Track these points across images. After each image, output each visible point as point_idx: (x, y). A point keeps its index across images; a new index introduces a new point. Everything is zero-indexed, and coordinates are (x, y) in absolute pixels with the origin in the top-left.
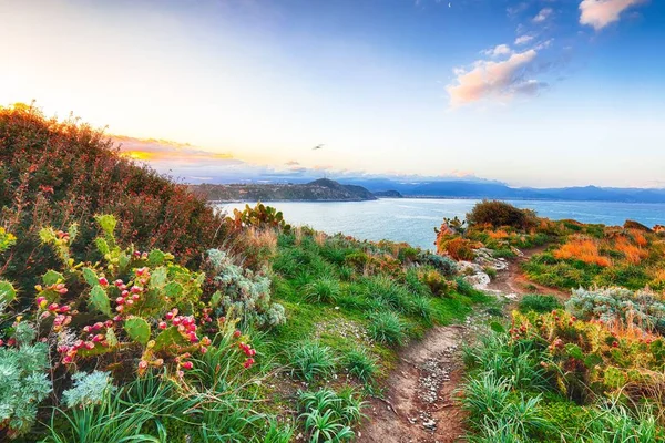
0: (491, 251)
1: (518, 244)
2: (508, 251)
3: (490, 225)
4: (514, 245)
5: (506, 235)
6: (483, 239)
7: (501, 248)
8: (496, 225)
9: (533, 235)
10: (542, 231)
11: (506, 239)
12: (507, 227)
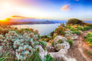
0: (71, 32)
1: (81, 29)
2: (78, 31)
3: (72, 24)
4: (80, 29)
5: (77, 27)
6: (69, 28)
7: (75, 30)
8: (74, 24)
9: (85, 26)
10: (88, 25)
11: (77, 28)
12: (77, 25)
